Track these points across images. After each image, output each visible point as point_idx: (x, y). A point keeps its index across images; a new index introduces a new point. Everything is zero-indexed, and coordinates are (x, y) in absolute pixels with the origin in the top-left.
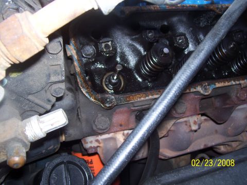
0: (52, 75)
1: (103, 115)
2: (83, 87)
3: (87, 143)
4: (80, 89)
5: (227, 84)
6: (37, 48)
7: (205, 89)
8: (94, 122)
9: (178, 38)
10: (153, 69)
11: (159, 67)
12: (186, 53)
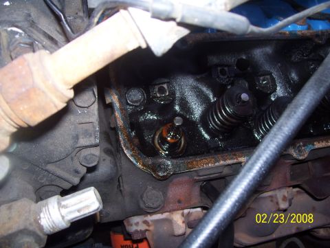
0: (81, 137)
1: (154, 188)
2: (127, 148)
3: (131, 225)
6: (56, 106)
7: (300, 151)
8: (142, 197)
9: (261, 78)
10: (226, 122)
11: (234, 121)
12: (273, 99)
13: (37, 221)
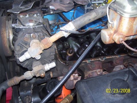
0: (51, 53)
1: (65, 68)
3: (60, 79)
4: (58, 59)
5: (110, 57)
7: (102, 59)
8: (63, 70)
13: (44, 68)
